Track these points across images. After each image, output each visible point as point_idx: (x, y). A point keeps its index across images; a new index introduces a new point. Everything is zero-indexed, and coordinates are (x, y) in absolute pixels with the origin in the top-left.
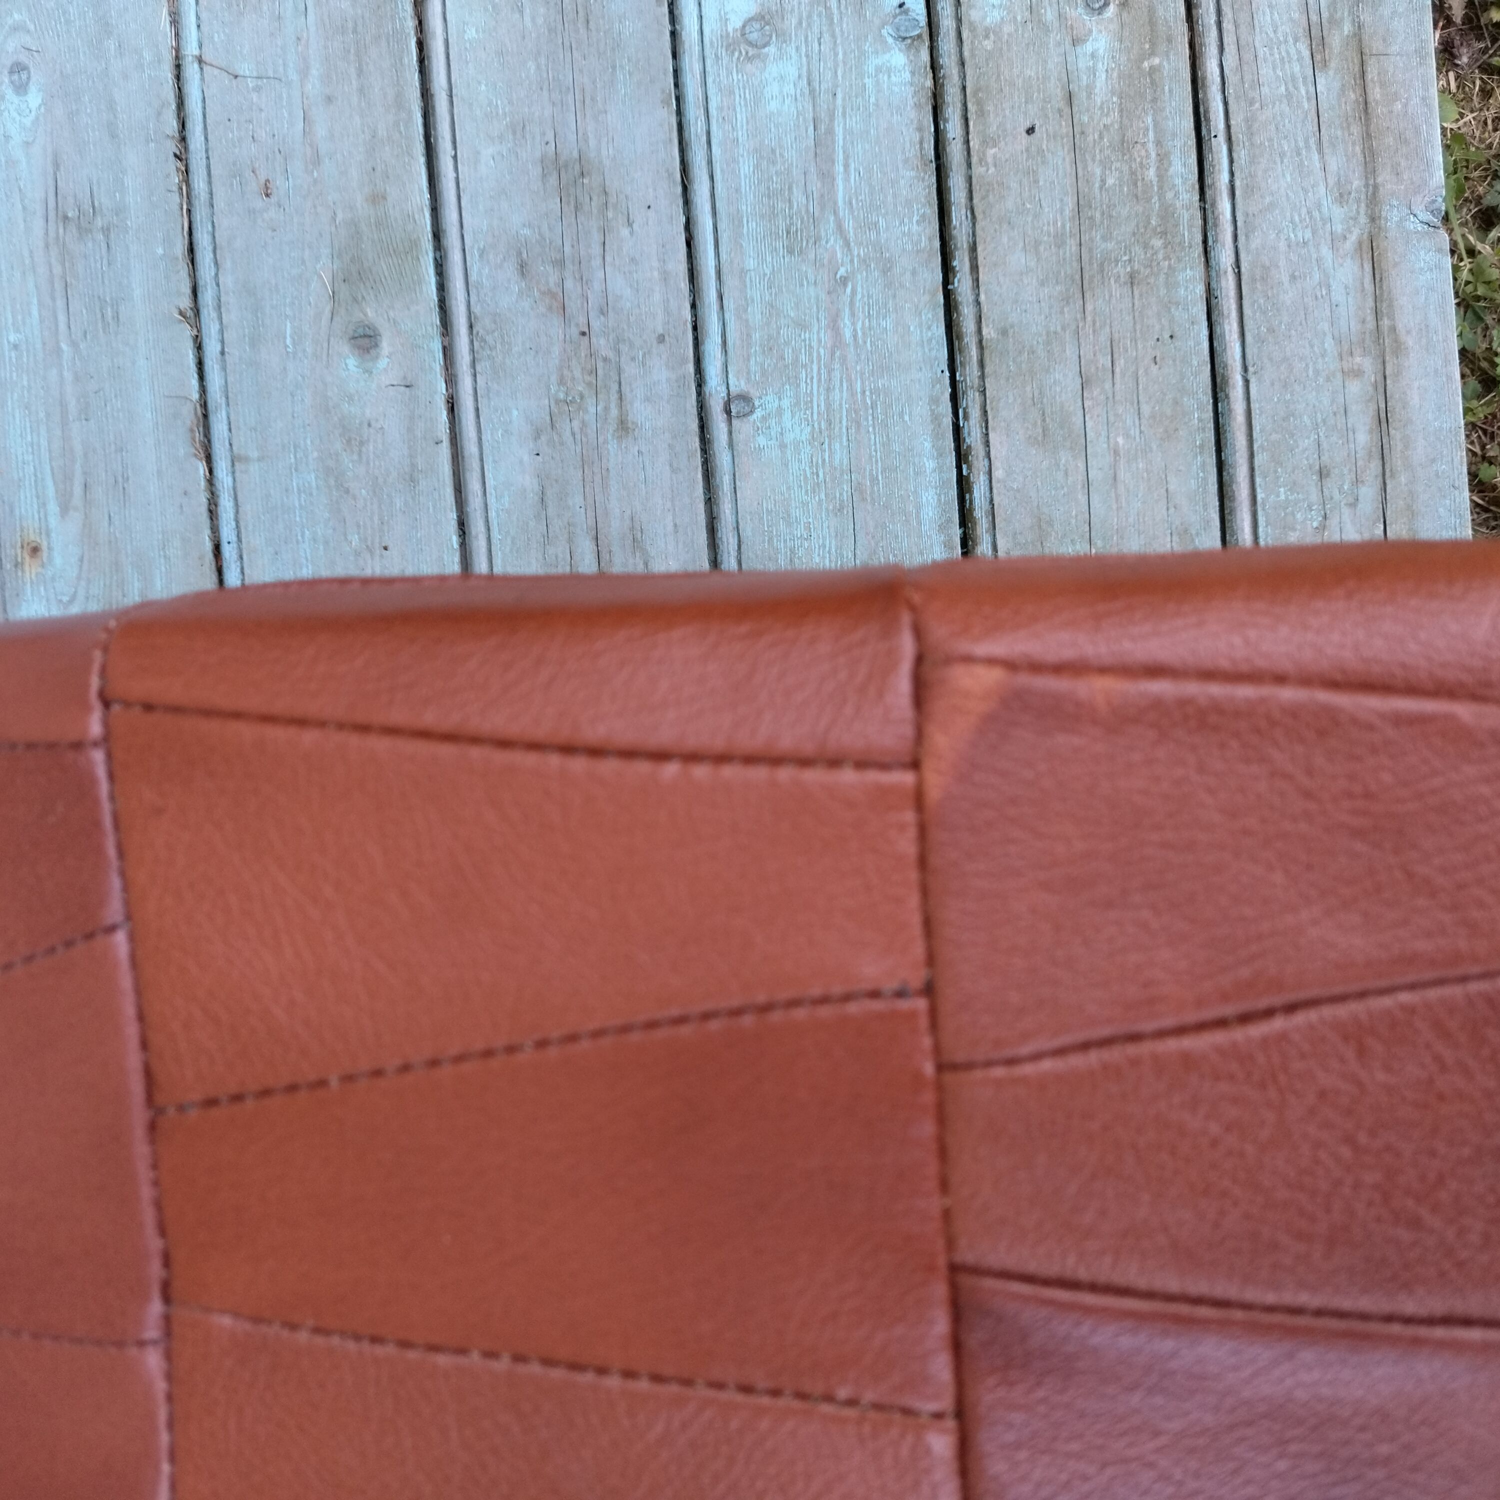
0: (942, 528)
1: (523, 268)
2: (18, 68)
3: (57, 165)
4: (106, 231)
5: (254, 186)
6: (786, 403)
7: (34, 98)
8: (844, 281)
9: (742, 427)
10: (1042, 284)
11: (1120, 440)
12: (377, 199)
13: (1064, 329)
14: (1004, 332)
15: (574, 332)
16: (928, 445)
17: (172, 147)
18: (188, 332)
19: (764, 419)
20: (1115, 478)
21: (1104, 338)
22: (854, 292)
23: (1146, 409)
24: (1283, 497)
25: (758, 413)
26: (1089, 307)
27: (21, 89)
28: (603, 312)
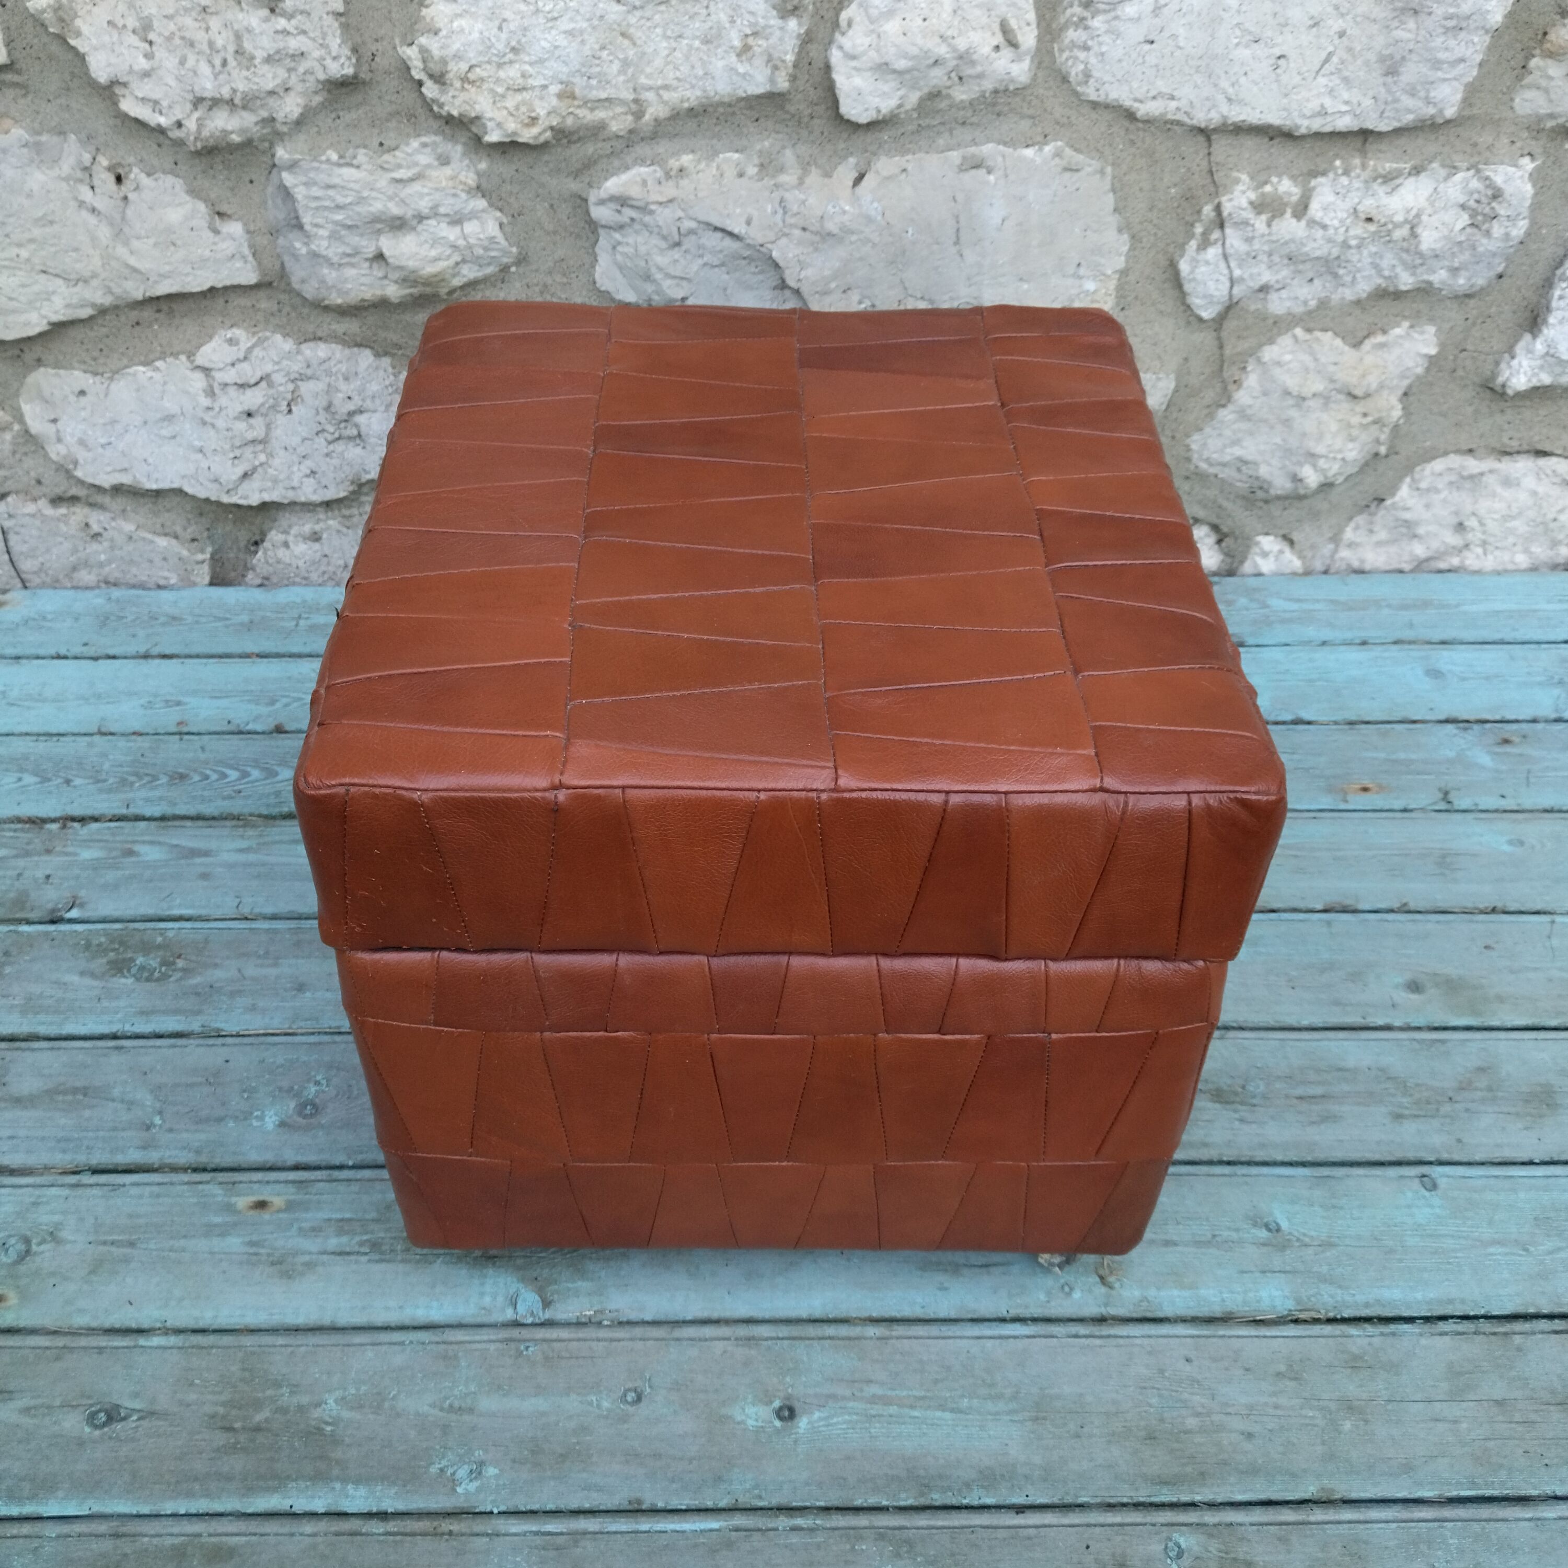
0: (1378, 1301)
1: (1481, 1070)
2: (1521, 843)
3: (1474, 855)
4: (1442, 874)
5: (1489, 942)
6: (1438, 1211)
7: (1506, 848)
8: (1527, 1250)
9: (1416, 1183)
10: (1559, 1376)
11: (1464, 1425)
12: (1500, 999)
13: (1532, 1389)
14: (1519, 1349)
15: (1451, 1094)
16: (1432, 1295)
17: (1499, 905)
18: (1396, 905)
19: (1424, 1197)
20: (1437, 1420)
21: (1533, 1417)
22: (1521, 1255)
23: (1491, 1444)
24: (1451, 1541)
25: (1427, 1194)
26: (1552, 1408)
27: (1510, 842)
28: (1467, 1110)
